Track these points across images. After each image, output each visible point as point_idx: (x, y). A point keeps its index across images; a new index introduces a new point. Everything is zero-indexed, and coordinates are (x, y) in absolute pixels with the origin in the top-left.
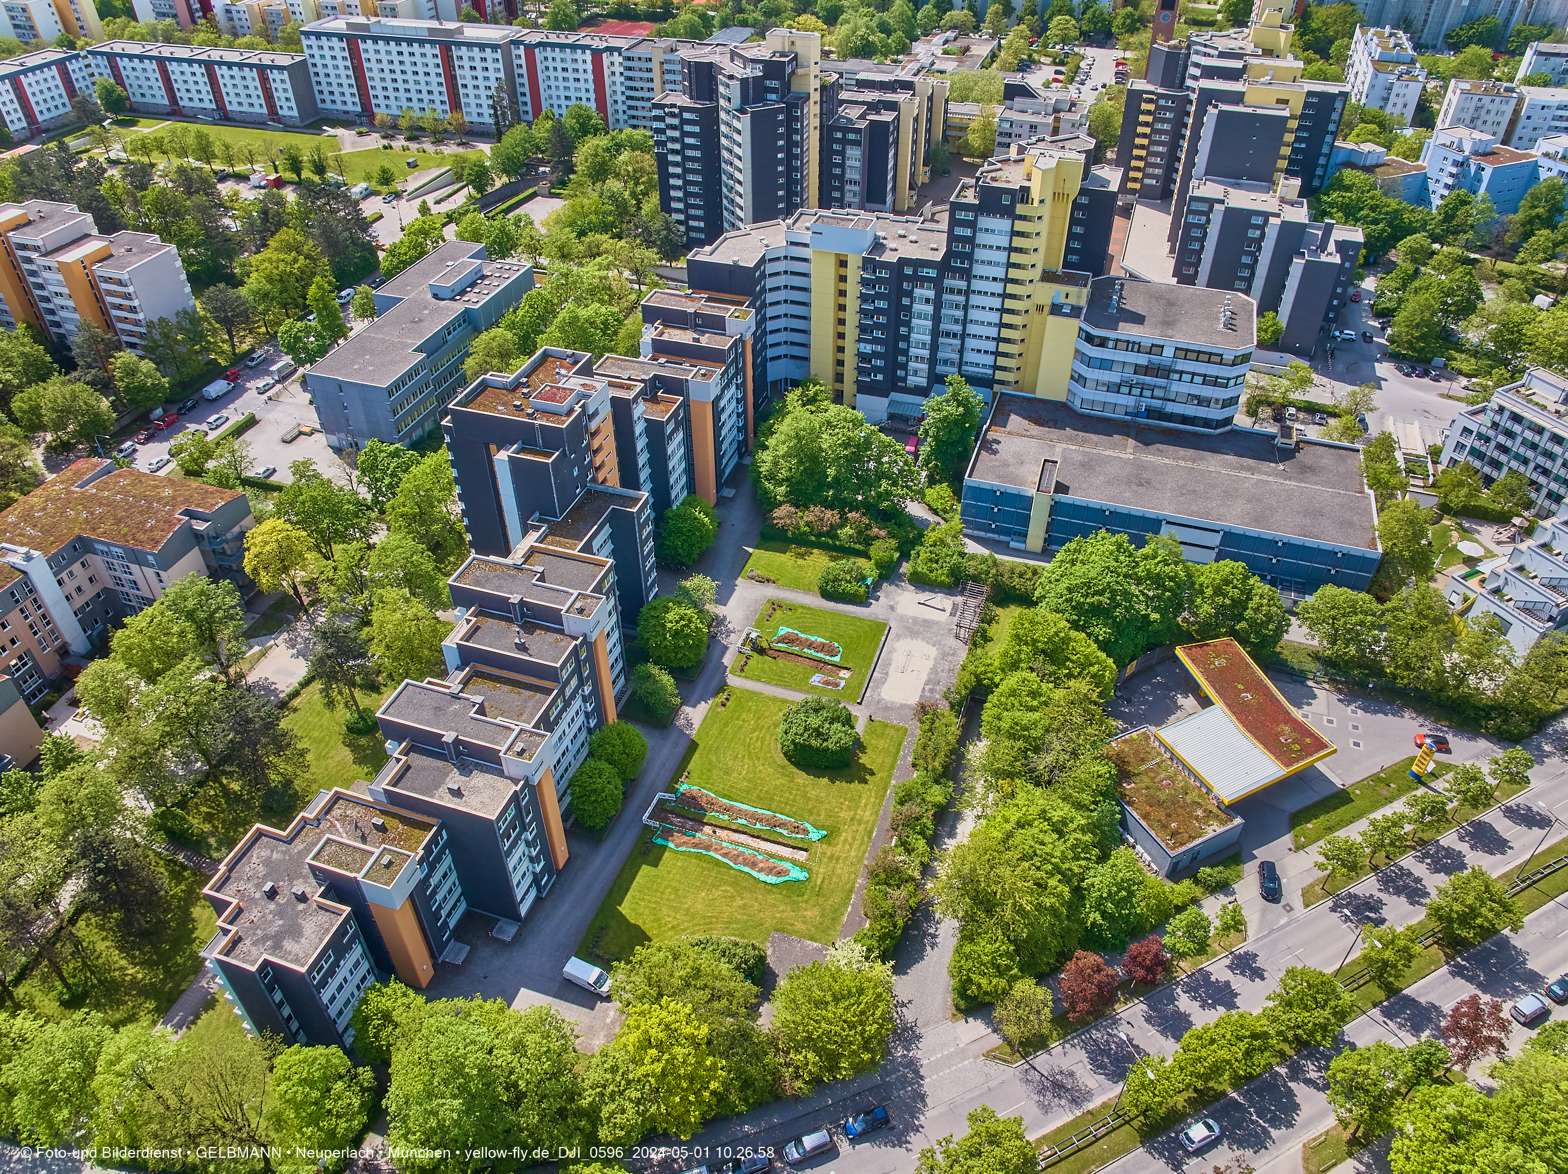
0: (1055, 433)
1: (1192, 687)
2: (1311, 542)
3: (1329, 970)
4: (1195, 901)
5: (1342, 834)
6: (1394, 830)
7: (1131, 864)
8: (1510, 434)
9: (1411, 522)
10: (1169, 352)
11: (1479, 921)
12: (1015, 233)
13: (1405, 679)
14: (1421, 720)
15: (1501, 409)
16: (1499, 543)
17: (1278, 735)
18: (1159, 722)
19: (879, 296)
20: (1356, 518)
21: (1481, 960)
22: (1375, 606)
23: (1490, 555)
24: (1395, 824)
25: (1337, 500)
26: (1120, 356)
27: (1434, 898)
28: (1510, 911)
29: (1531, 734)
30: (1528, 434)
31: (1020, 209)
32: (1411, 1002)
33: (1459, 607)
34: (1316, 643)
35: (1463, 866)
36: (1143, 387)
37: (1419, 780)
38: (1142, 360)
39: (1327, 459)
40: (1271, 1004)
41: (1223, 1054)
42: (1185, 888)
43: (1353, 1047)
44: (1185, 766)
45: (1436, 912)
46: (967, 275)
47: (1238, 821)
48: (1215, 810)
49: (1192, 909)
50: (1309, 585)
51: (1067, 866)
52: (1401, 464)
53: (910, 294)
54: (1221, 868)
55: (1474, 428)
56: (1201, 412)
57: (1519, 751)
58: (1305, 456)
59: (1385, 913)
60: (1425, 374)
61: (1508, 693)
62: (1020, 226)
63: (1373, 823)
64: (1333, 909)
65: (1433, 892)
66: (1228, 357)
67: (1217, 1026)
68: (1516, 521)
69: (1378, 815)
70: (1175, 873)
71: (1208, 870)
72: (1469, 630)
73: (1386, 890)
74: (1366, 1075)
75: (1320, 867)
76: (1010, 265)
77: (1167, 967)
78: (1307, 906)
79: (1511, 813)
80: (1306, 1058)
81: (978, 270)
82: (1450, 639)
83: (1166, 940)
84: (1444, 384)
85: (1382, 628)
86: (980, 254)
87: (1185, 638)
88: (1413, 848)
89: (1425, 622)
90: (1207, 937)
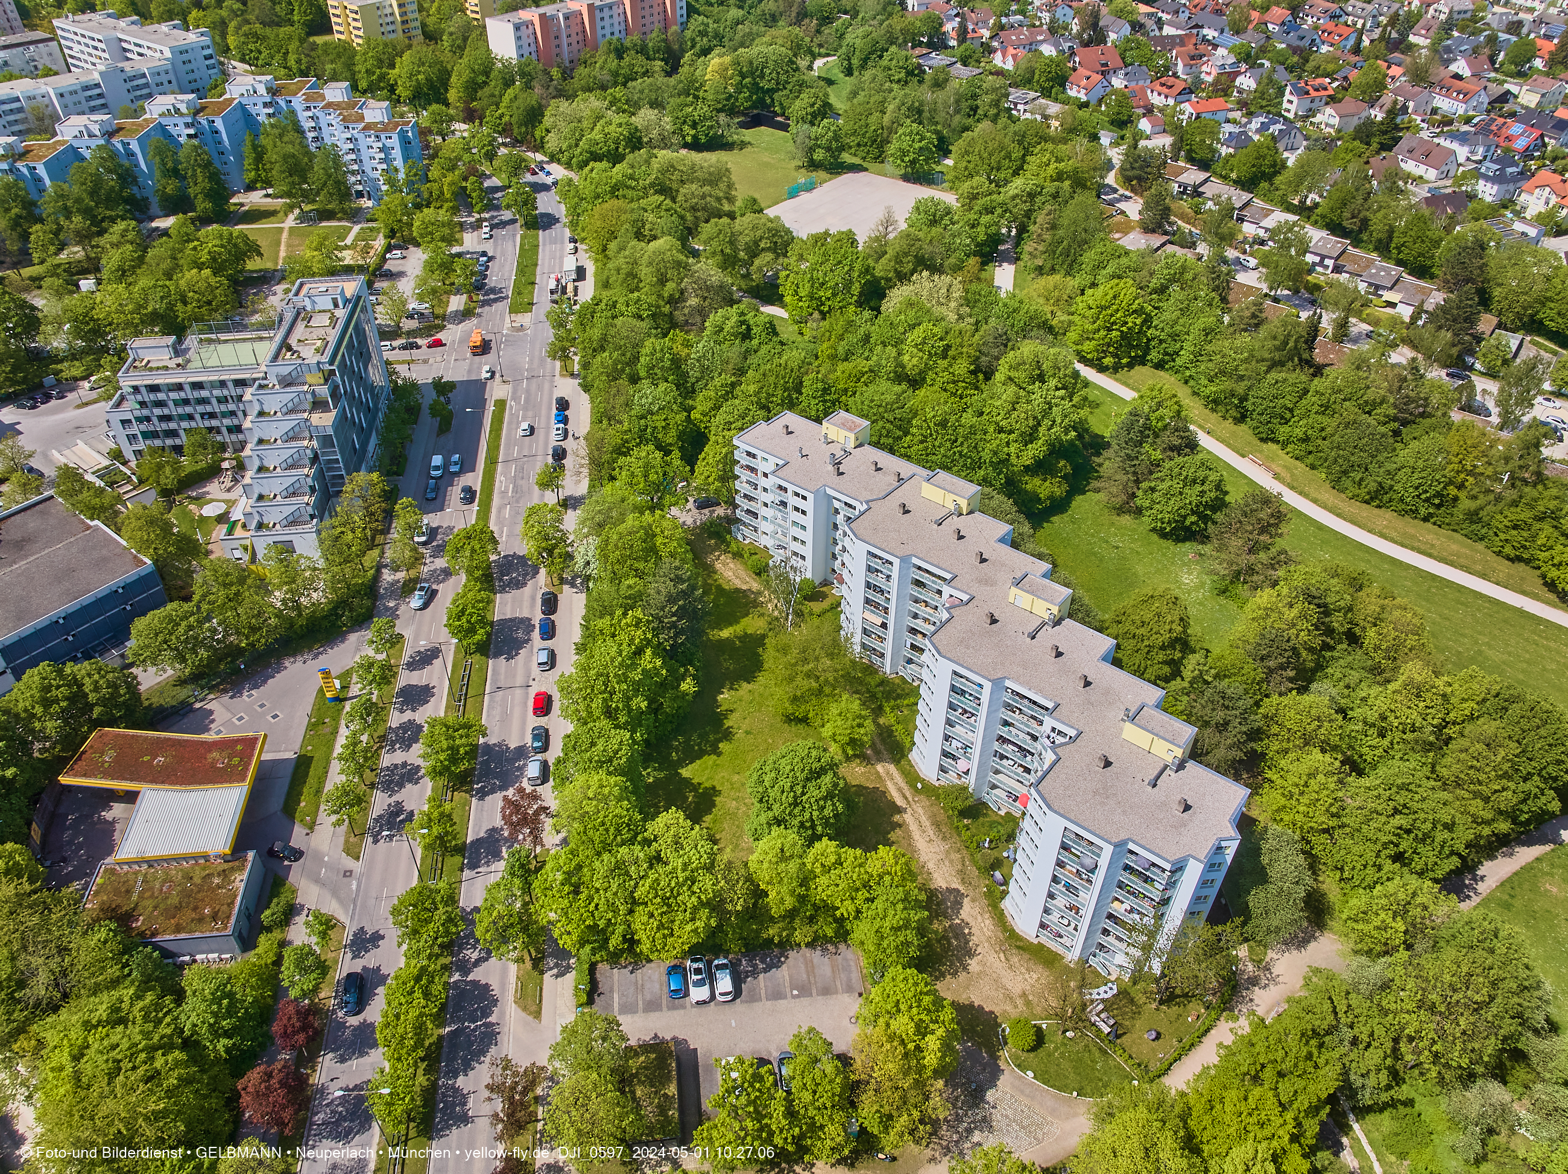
1: (109, 797)
2: (86, 599)
3: (415, 882)
4: (283, 944)
5: (329, 787)
6: (359, 748)
7: (206, 975)
8: (160, 404)
9: (152, 522)
11: (462, 750)
13: (262, 641)
14: (299, 658)
15: (136, 389)
16: (229, 490)
17: (213, 766)
18: (109, 848)
20: (104, 552)
21: (486, 773)
22: (186, 606)
23: (231, 503)
24: (355, 744)
25: (74, 550)
27: (425, 765)
28: (471, 727)
29: (374, 604)
30: (173, 395)
32: (478, 842)
33: (247, 557)
34: (170, 672)
35: (420, 728)
37: (339, 700)
39: (31, 522)
40: (405, 947)
41: (413, 1014)
42: (265, 943)
43: (477, 910)
44: (168, 860)
45: (436, 773)
47: (251, 855)
48: (226, 866)
49: (287, 952)
50: (119, 634)
51: (156, 1037)
52: (99, 483)
54: (275, 900)
55: (128, 416)
57: (378, 622)
59: (408, 807)
60: (47, 398)
61: (334, 590)
63: (340, 759)
64: (375, 842)
65: (420, 762)
67: (389, 1004)
68: (226, 465)
69: (338, 750)
70: (247, 942)
71: (268, 912)
72: (268, 568)
73: (394, 792)
74: (501, 917)
75: (338, 823)
77: (315, 1010)
78: (357, 858)
79: (412, 665)
80: (460, 951)
82: (263, 586)
83: (293, 993)
84: (71, 396)
85: (208, 618)
87: (59, 764)
88: (381, 747)
89: (234, 589)
90: (318, 957)
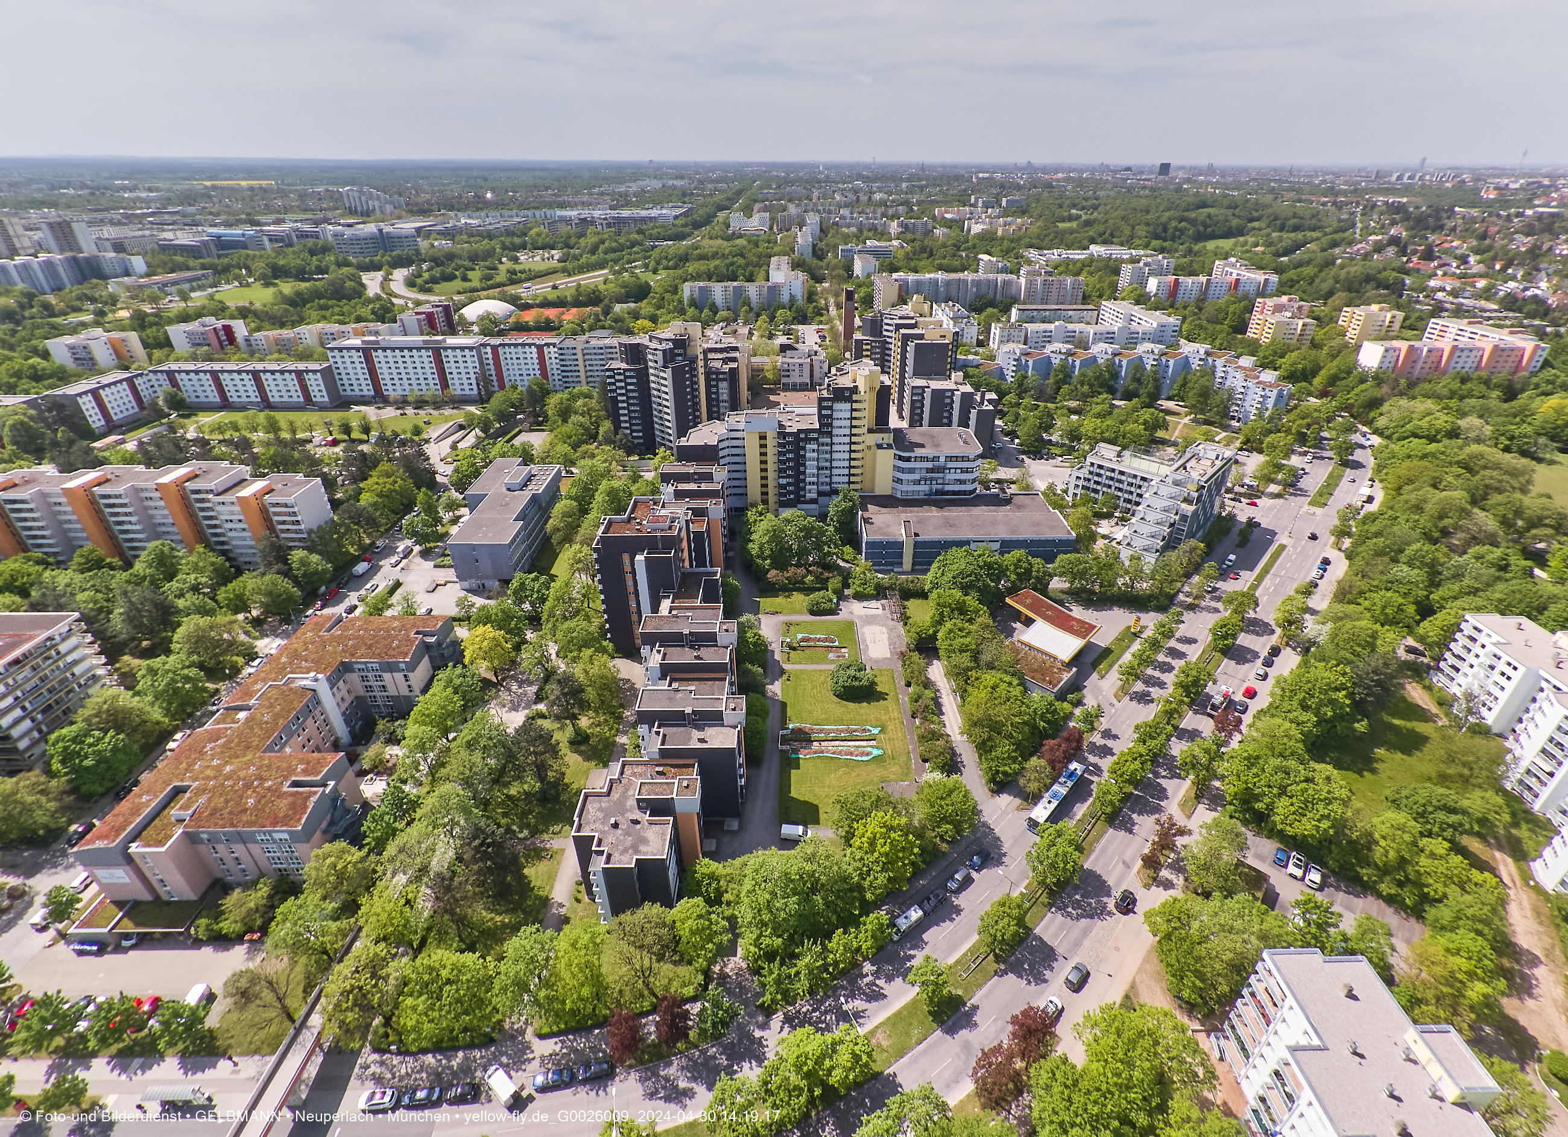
0: (894, 510)
1: (1023, 616)
8: (1099, 475)
10: (942, 459)
12: (853, 410)
13: (1107, 593)
15: (1092, 464)
16: (1113, 526)
17: (1072, 627)
19: (789, 451)
20: (1057, 523)
23: (1114, 531)
25: (1040, 517)
26: (918, 465)
27: (1170, 684)
30: (1108, 474)
31: (855, 397)
34: (1062, 586)
36: (931, 479)
38: (930, 465)
39: (1026, 500)
46: (830, 435)
48: (1063, 667)
50: (1053, 557)
53: (804, 448)
55: (1080, 476)
56: (963, 487)
58: (1015, 500)
60: (1041, 458)
61: (1153, 588)
62: (855, 406)
66: (972, 457)
68: (1116, 514)
73: (1147, 686)
76: (852, 427)
81: (835, 431)
86: (836, 423)
87: (1009, 592)
